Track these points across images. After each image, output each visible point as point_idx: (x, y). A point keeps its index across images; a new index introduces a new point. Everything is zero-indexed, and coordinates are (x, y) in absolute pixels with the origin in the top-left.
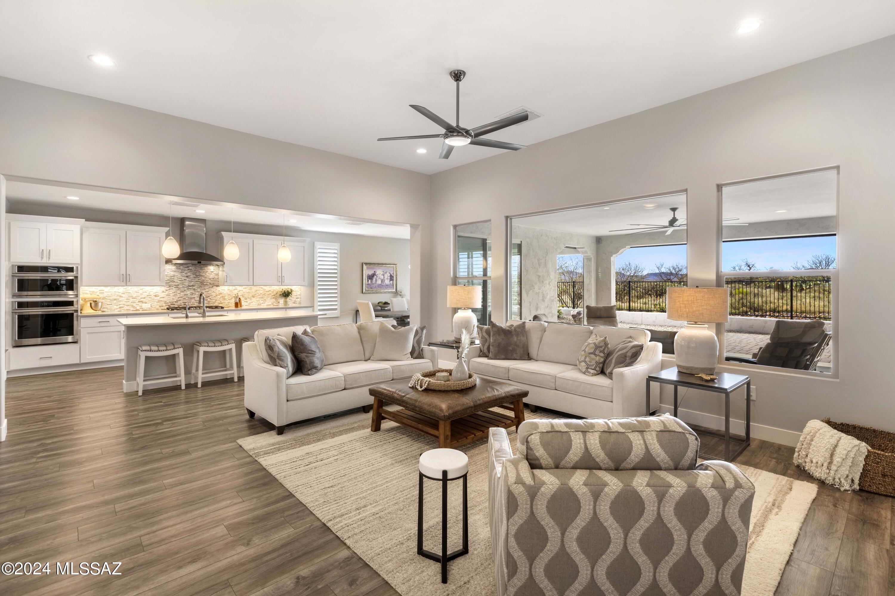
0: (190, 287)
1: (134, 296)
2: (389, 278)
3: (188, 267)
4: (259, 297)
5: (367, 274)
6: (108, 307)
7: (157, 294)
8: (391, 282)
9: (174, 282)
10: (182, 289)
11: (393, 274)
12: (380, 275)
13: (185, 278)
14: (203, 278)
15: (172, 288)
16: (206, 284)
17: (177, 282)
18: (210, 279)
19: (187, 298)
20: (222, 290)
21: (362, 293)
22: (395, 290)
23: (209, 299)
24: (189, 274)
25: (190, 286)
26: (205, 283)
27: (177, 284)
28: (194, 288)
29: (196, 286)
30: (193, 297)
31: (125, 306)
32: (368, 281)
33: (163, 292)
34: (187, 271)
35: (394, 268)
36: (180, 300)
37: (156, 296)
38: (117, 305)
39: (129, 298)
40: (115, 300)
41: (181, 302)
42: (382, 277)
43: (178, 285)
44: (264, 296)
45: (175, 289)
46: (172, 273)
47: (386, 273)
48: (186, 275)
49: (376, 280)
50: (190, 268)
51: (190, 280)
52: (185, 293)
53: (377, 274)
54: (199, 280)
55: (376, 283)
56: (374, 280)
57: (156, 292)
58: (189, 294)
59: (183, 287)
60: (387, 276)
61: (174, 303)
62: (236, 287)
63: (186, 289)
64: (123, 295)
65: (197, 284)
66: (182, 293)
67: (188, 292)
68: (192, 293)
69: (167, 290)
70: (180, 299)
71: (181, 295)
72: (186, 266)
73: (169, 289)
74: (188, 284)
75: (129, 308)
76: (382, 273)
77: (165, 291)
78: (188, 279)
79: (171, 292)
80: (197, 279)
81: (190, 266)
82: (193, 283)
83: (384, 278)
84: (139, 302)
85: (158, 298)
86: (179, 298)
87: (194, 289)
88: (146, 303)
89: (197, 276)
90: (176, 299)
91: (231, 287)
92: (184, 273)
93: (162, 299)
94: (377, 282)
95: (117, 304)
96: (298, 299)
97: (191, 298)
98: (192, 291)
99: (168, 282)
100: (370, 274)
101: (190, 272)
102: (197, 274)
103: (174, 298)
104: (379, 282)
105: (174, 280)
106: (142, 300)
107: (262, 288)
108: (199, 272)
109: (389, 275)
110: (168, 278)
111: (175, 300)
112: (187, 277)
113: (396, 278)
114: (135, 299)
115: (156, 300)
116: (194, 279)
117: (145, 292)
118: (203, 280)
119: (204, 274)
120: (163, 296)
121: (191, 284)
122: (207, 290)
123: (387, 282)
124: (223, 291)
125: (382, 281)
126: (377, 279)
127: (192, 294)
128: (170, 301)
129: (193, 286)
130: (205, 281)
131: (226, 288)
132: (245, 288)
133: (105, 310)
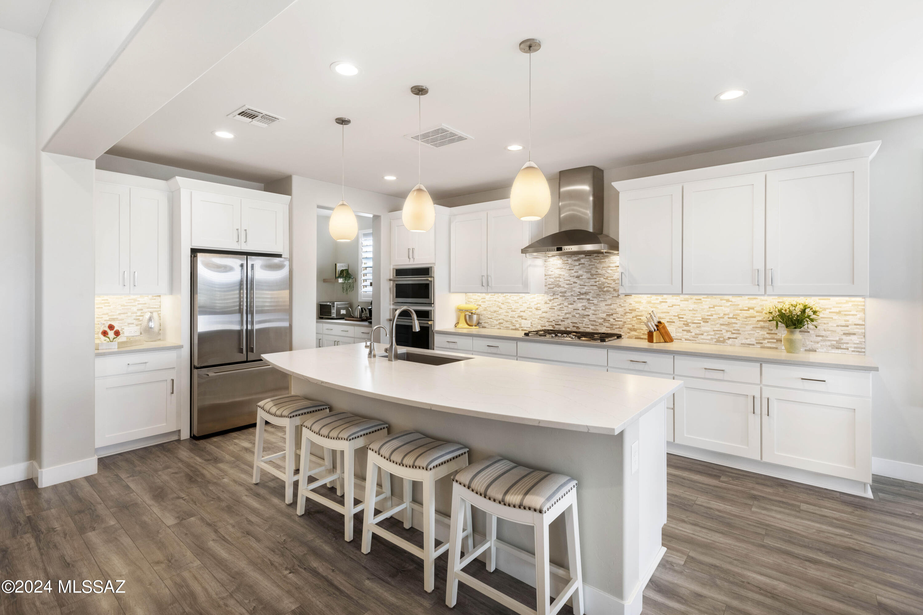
0: (582, 297)
1: (514, 307)
3: (579, 260)
4: (721, 321)
6: (488, 321)
7: (539, 305)
9: (560, 286)
10: (571, 299)
13: (575, 280)
14: (602, 279)
15: (557, 296)
16: (608, 291)
17: (564, 287)
18: (614, 280)
19: (577, 316)
20: (637, 302)
23: (612, 320)
24: (580, 272)
25: (582, 294)
26: (605, 289)
27: (563, 290)
28: (588, 297)
29: (591, 294)
30: (587, 313)
31: (505, 323)
33: (546, 303)
34: (577, 267)
36: (568, 318)
37: (537, 309)
38: (497, 320)
39: (509, 311)
40: (495, 312)
41: (569, 321)
43: (565, 292)
44: (734, 321)
45: (560, 298)
46: (557, 272)
48: (576, 274)
50: (582, 261)
51: (582, 283)
52: (575, 306)
54: (596, 282)
57: (538, 303)
58: (580, 309)
59: (572, 295)
61: (560, 323)
62: (665, 296)
63: (576, 298)
64: (502, 306)
65: (593, 290)
66: (570, 306)
67: (579, 305)
68: (584, 306)
69: (550, 300)
70: (568, 316)
71: (570, 310)
72: (576, 258)
73: (554, 299)
74: (579, 290)
75: (508, 326)
77: (548, 302)
78: (578, 282)
79: (556, 304)
80: (592, 282)
81: (583, 258)
82: (586, 288)
84: (519, 317)
85: (540, 312)
86: (566, 313)
87: (589, 299)
88: (526, 319)
89: (592, 275)
90: (562, 315)
91: (654, 297)
92: (573, 271)
93: (544, 315)
95: (496, 318)
97: (584, 316)
98: (585, 303)
99: (552, 286)
101: (583, 267)
102: (593, 272)
103: (559, 313)
105: (560, 283)
106: (522, 314)
107: (728, 301)
108: (597, 268)
110: (552, 280)
111: (561, 318)
112: (578, 277)
114: (514, 313)
115: (538, 315)
116: (587, 280)
117: (526, 303)
118: (603, 283)
119: (604, 272)
120: (545, 310)
121: (583, 291)
122: (609, 302)
124: (637, 306)
127: (585, 308)
128: (554, 318)
129: (586, 293)
130: (606, 285)
131: (644, 298)
132: (687, 300)
133: (486, 325)
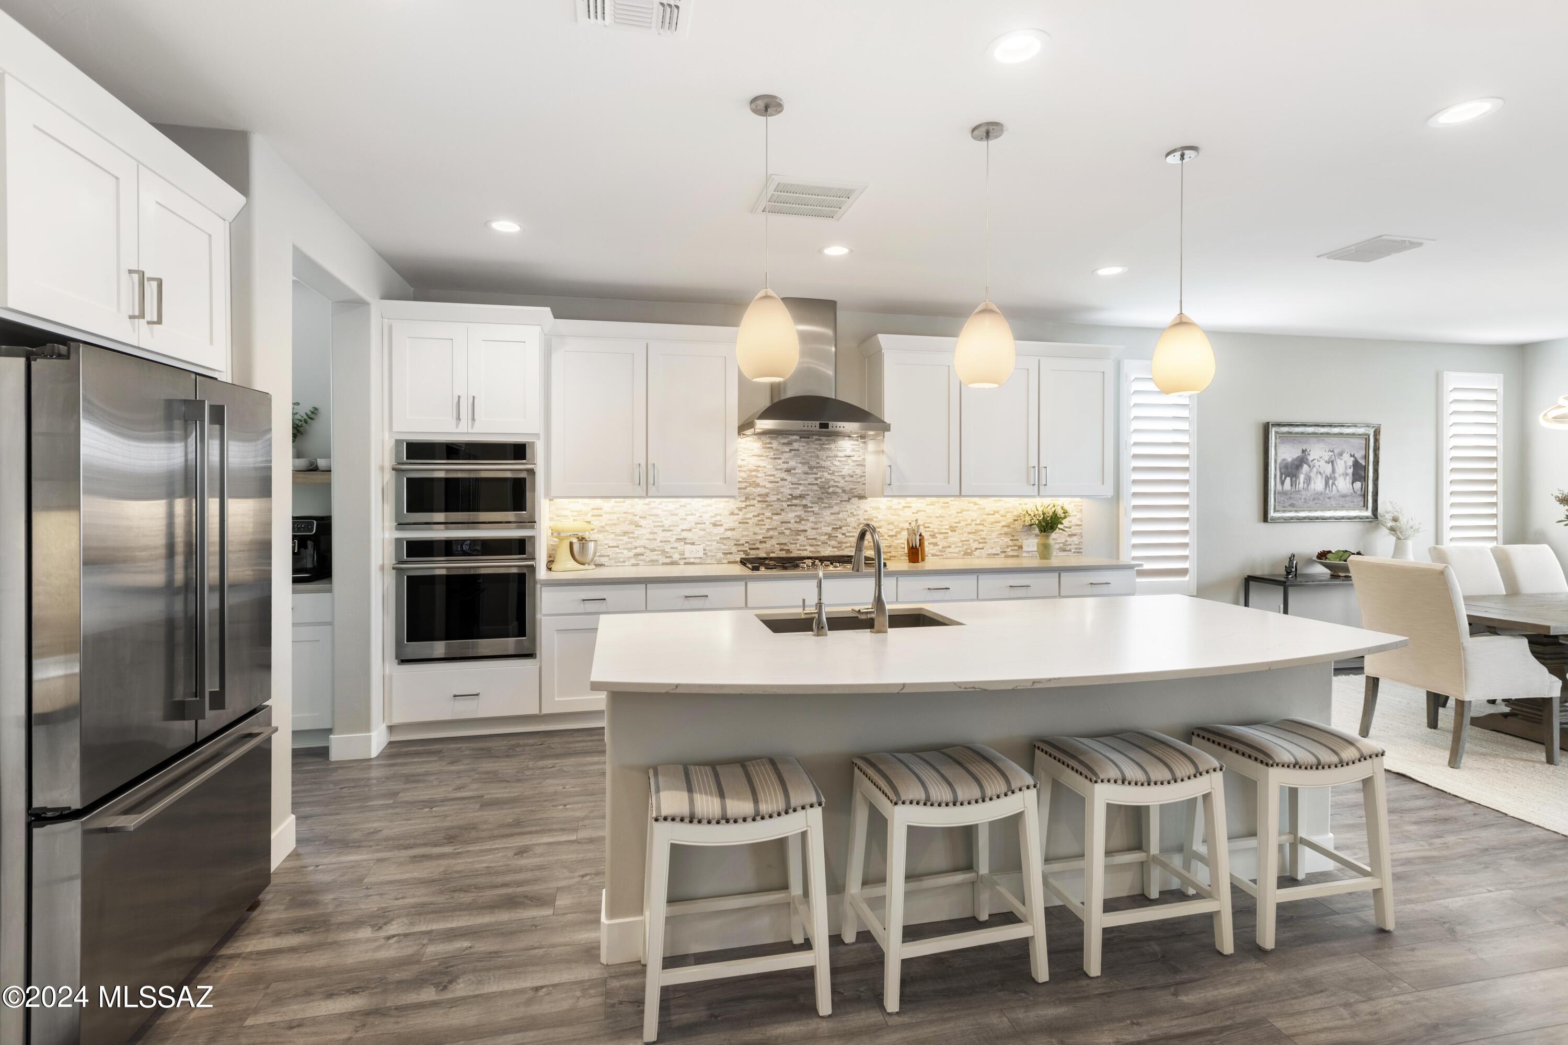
0: (795, 502)
1: (667, 523)
2: (1350, 471)
3: (789, 443)
4: (968, 529)
5: (1279, 461)
6: (610, 552)
7: (718, 518)
8: (1358, 485)
9: (758, 485)
10: (777, 506)
11: (1366, 457)
12: (1322, 463)
13: (784, 475)
14: (826, 474)
15: (752, 502)
16: (834, 493)
17: (764, 487)
18: (843, 477)
19: (787, 532)
20: (874, 508)
21: (1265, 518)
22: (1369, 513)
23: (840, 536)
24: (792, 463)
25: (796, 498)
26: (831, 490)
27: (764, 491)
28: (804, 502)
29: (809, 498)
30: (802, 528)
31: (648, 553)
32: (1283, 483)
33: (732, 514)
34: (787, 455)
35: (1368, 440)
36: (771, 537)
37: (715, 525)
38: (629, 550)
39: (656, 530)
40: (625, 533)
41: (774, 542)
42: (1328, 469)
43: (767, 495)
44: (981, 528)
45: (760, 505)
46: (753, 462)
47: (1341, 454)
48: (785, 466)
49: (1308, 480)
50: (796, 445)
51: (795, 480)
52: (783, 517)
53: (1310, 458)
54: (816, 479)
55: (1306, 489)
56: (1302, 477)
57: (716, 515)
58: (793, 521)
59: (778, 499)
60: (1344, 465)
61: (758, 545)
62: (909, 499)
63: (785, 504)
64: (643, 522)
65: (812, 491)
66: (775, 517)
67: (791, 516)
68: (798, 516)
69: (740, 509)
70: (771, 533)
71: (775, 524)
72: (785, 441)
73: (747, 506)
74: (789, 492)
75: (655, 558)
76: (1327, 456)
77: (736, 511)
78: (789, 478)
79: (750, 515)
80: (811, 478)
81: (796, 441)
82: (801, 488)
83: (1334, 471)
84: (678, 540)
85: (721, 530)
86: (768, 530)
87: (805, 506)
88: (693, 544)
89: (811, 468)
90: (761, 533)
91: (895, 500)
92: (780, 461)
93: (729, 534)
94: (1312, 486)
95: (629, 546)
96: (1075, 538)
97: (798, 532)
98: (800, 511)
99: (743, 485)
100: (1290, 460)
101: (796, 456)
102: (813, 463)
103: (757, 530)
104: (1318, 485)
105: (758, 481)
106: (685, 535)
108: (817, 457)
109: (1350, 461)
110: (744, 475)
111: (760, 537)
112: (788, 471)
113: (1376, 471)
114: (669, 534)
115: (716, 535)
116: (803, 476)
117: (692, 514)
118: (828, 481)
119: (828, 463)
120: (732, 525)
121: (797, 492)
122: (836, 509)
123: (1344, 484)
124: (874, 513)
125: (1327, 483)
126: (1313, 475)
127: (800, 520)
128: (748, 539)
129: (801, 497)
130: (832, 483)
131: (883, 502)
132: (932, 504)
133: (603, 560)
